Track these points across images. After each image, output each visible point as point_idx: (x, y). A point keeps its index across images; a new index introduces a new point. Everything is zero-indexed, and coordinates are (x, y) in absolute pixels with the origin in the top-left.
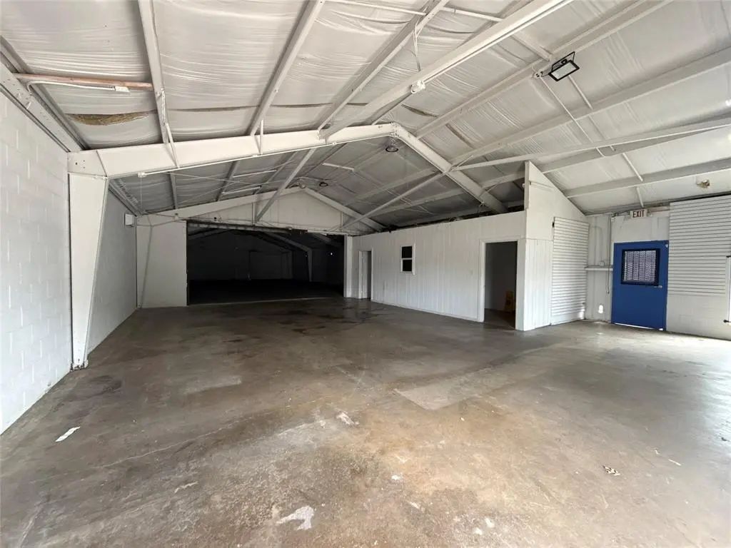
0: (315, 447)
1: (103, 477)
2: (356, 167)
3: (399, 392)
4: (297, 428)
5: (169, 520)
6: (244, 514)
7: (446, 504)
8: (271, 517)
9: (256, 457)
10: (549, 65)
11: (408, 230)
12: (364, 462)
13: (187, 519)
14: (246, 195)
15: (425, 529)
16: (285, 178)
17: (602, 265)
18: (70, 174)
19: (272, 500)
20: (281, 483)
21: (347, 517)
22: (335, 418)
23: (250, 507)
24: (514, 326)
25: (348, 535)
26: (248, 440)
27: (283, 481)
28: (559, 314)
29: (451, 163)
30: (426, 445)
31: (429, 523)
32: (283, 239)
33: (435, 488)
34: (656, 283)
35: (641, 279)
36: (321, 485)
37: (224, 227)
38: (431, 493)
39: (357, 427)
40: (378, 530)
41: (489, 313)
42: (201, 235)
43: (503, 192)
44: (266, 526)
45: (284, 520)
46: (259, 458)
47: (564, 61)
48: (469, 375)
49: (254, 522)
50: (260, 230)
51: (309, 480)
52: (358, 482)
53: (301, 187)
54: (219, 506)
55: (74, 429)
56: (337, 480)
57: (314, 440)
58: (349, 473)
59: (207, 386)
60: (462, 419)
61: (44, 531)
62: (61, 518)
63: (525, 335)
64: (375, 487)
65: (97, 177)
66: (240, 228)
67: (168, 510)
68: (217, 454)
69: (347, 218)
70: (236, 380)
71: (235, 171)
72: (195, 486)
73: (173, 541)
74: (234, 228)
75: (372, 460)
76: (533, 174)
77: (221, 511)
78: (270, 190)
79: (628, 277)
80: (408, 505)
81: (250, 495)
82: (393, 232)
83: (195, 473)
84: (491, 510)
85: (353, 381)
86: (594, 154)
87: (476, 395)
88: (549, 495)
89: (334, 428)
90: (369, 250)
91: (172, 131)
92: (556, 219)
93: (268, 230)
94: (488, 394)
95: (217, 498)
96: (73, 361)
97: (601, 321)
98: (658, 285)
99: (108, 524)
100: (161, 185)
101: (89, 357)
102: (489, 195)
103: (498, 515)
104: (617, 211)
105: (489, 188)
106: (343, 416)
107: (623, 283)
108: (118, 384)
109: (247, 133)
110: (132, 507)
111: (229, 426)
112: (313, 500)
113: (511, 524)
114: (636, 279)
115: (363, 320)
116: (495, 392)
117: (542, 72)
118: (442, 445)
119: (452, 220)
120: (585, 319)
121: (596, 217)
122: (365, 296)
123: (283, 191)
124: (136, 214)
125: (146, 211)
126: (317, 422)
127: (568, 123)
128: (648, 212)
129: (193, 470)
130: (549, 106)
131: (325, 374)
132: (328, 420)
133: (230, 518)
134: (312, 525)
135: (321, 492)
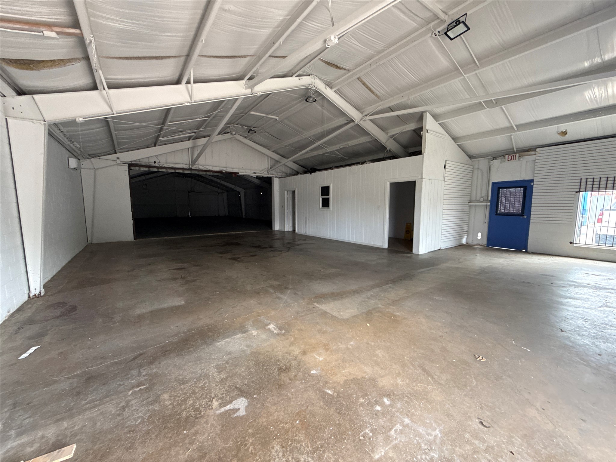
0: (249, 352)
1: (64, 385)
2: (280, 116)
3: (318, 306)
4: (233, 337)
5: (125, 416)
6: (189, 408)
7: (353, 389)
8: (212, 408)
9: (198, 362)
10: (445, 26)
11: (326, 172)
12: (289, 361)
13: (140, 415)
14: (181, 140)
15: (336, 409)
16: (216, 126)
17: (482, 199)
18: (8, 118)
19: (213, 395)
20: (220, 381)
21: (274, 404)
22: (265, 328)
23: (194, 402)
24: (412, 250)
25: (276, 418)
26: (191, 349)
27: (222, 380)
28: (447, 240)
29: (362, 113)
30: (339, 346)
31: (340, 404)
32: (218, 181)
33: (345, 378)
34: (522, 214)
35: (512, 211)
36: (253, 382)
37: (164, 170)
38: (342, 382)
39: (283, 335)
40: (300, 412)
41: (392, 240)
42: (143, 178)
43: (404, 140)
44: (208, 416)
45: (223, 410)
46: (201, 363)
47: (458, 22)
48: (375, 290)
49: (198, 413)
50: (197, 173)
51: (244, 378)
52: (284, 377)
53: (232, 134)
54: (167, 403)
55: (36, 348)
56: (267, 376)
57: (248, 346)
58: (276, 370)
59: (155, 307)
60: (368, 325)
61: (13, 432)
62: (27, 421)
63: (420, 257)
64: (298, 380)
65: (35, 121)
66: (178, 171)
67: (123, 408)
68: (165, 362)
69: (273, 162)
70: (180, 302)
71: (169, 118)
72: (146, 388)
73: (129, 432)
74: (173, 171)
75: (295, 359)
76: (430, 123)
77: (170, 407)
78: (204, 137)
79: (501, 210)
80: (323, 392)
81: (194, 392)
82: (313, 174)
83: (146, 378)
84: (388, 391)
85: (279, 298)
86: (479, 106)
87: (380, 306)
88: (433, 378)
89: (264, 336)
90: (293, 190)
91: (105, 79)
92: (447, 162)
93: (204, 173)
94: (388, 304)
95: (166, 396)
96: (29, 290)
97: (479, 245)
98: (523, 216)
99: (71, 423)
100: (100, 130)
101: (45, 287)
102: (393, 141)
103: (393, 395)
104: (496, 156)
105: (393, 135)
106: (271, 327)
107: (497, 214)
108: (74, 309)
109: (178, 82)
110: (91, 408)
111: (175, 339)
112: (247, 393)
113: (403, 400)
114: (507, 211)
115: (289, 249)
116: (394, 302)
117: (439, 32)
118: (352, 345)
119: (363, 163)
120: (467, 244)
121: (479, 161)
122: (291, 229)
123: (216, 138)
124: (79, 157)
125: (89, 155)
126: (250, 332)
127: (460, 78)
128: (519, 156)
129: (144, 376)
130: (444, 63)
131: (257, 293)
132: (259, 331)
133: (177, 411)
134: (246, 412)
135: (254, 387)
